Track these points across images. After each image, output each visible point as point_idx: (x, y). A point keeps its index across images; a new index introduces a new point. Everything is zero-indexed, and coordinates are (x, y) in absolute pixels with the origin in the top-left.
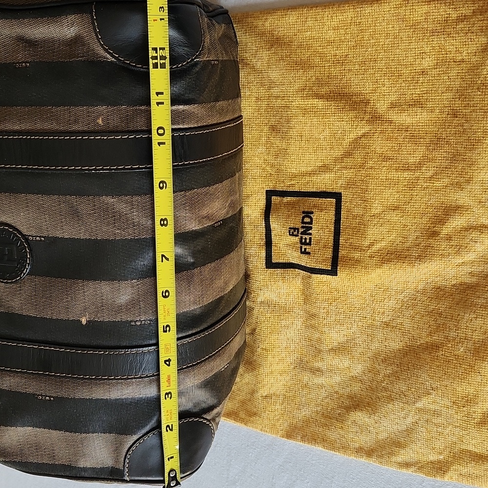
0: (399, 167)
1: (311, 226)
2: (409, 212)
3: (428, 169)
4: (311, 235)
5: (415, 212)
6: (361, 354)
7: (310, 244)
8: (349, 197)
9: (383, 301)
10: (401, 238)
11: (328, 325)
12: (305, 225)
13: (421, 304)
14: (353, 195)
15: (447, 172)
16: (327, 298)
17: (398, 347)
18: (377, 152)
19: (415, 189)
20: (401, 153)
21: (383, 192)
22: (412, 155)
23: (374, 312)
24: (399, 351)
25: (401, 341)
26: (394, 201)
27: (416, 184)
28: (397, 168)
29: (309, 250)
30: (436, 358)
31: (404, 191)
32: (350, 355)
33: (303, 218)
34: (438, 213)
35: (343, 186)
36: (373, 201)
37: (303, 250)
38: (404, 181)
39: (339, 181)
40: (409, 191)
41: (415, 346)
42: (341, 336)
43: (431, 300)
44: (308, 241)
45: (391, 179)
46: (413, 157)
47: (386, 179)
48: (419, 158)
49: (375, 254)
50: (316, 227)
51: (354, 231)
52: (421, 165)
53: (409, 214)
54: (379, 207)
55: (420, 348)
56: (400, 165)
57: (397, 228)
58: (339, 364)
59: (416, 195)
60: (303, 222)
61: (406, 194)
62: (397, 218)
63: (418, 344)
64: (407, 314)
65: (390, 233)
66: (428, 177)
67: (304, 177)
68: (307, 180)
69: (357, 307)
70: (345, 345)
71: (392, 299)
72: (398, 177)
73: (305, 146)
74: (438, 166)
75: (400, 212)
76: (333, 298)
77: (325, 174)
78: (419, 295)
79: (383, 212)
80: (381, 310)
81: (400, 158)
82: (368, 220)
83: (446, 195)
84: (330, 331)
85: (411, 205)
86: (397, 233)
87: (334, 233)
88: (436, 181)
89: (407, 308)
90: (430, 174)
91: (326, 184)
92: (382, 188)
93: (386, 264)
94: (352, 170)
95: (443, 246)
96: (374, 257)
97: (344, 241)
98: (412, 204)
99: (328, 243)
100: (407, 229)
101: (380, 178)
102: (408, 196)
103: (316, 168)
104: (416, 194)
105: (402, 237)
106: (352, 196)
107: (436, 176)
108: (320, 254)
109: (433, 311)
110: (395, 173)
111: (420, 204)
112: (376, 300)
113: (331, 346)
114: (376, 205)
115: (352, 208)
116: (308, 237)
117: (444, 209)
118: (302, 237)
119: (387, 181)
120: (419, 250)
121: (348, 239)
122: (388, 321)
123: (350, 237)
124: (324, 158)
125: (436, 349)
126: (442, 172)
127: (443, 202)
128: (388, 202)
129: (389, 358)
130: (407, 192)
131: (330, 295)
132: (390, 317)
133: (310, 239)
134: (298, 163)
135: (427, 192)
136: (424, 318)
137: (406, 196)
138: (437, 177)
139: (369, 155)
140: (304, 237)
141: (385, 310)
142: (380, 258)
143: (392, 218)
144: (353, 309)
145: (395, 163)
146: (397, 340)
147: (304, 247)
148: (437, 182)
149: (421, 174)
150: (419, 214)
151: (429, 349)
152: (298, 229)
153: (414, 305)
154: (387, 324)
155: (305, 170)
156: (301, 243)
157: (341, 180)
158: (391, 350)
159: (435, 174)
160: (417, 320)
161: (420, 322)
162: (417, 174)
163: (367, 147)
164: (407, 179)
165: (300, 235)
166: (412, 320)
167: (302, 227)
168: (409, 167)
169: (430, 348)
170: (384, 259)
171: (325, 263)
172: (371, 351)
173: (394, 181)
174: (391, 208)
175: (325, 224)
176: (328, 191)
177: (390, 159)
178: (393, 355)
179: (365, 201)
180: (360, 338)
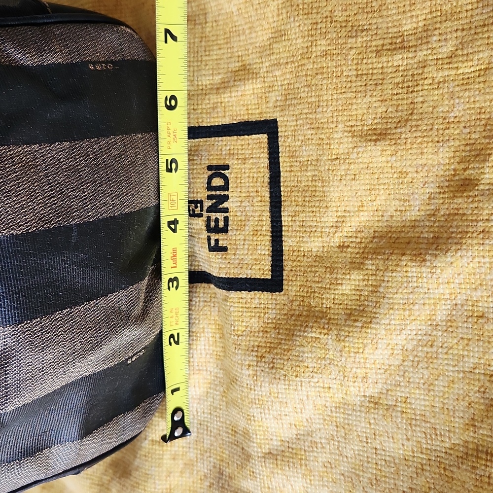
0: (383, 45)
1: (226, 193)
2: (409, 141)
3: (444, 37)
4: (227, 212)
5: (420, 140)
6: (327, 466)
7: (225, 230)
8: (291, 126)
9: (361, 351)
10: (397, 203)
11: (257, 402)
12: (213, 193)
13: (446, 353)
14: (297, 121)
15: (486, 35)
16: (257, 344)
17: (401, 452)
18: (335, 19)
19: (420, 88)
20: (385, 13)
21: (352, 104)
22: (409, 15)
23: (344, 377)
24: (404, 462)
25: (408, 440)
26: (375, 121)
27: (420, 77)
28: (380, 48)
29: (225, 242)
30: (487, 480)
31: (395, 97)
32: (304, 467)
33: (210, 179)
34: (473, 136)
35: (278, 104)
36: (333, 126)
37: (213, 243)
38: (394, 75)
39: (270, 94)
40: (405, 96)
41: (441, 452)
42: (285, 426)
43: (467, 345)
44: (221, 224)
45: (367, 74)
46: (412, 17)
47: (357, 76)
48: (424, 17)
49: (350, 240)
50: (235, 194)
51: (305, 197)
52: (429, 33)
53: (409, 146)
54: (346, 139)
55: (451, 455)
56: (386, 41)
57: (386, 181)
58: (284, 486)
59: (423, 102)
60: (210, 188)
61: (400, 102)
62: (384, 159)
63: (447, 445)
64: (416, 377)
65: (373, 192)
66: (445, 56)
67: (207, 97)
68: (212, 101)
69: (310, 365)
70: (294, 446)
71: (380, 346)
72: (382, 68)
73: (211, 34)
74: (466, 27)
75: (389, 145)
76: (268, 345)
77: (245, 85)
78: (440, 333)
79: (353, 148)
80: (359, 371)
81: (385, 25)
82: (329, 170)
83: (487, 90)
84: (263, 415)
85: (411, 126)
86: (388, 192)
87: (271, 203)
88: (463, 62)
89: (416, 364)
90: (447, 49)
91: (247, 105)
92: (349, 95)
93: (371, 259)
94: (289, 66)
95: (487, 212)
96: (348, 246)
97: (290, 219)
98: (414, 123)
99: (262, 226)
100: (405, 180)
101: (345, 74)
102: (406, 107)
103: (229, 75)
104: (421, 99)
105: (400, 200)
106: (295, 123)
107: (462, 49)
108: (248, 249)
109: (474, 369)
110: (375, 60)
111: (431, 121)
112: (347, 349)
113: (267, 446)
114: (340, 135)
115: (297, 148)
116: (220, 216)
117: (486, 125)
118: (209, 218)
119: (359, 78)
120: (437, 224)
121: (296, 214)
122: (376, 395)
123: (300, 209)
124: (244, 53)
125: (487, 460)
126: (476, 37)
127: (481, 108)
128: (363, 125)
129: (386, 477)
130: (403, 99)
131: (262, 337)
132: (380, 386)
133: (226, 219)
134: (196, 68)
135: (446, 90)
136: (457, 386)
137: (400, 108)
138: (465, 52)
139: (319, 26)
140: (214, 218)
141: (368, 371)
142: (360, 248)
143: (374, 160)
144: (302, 370)
145: (374, 37)
146: (400, 436)
147: (214, 237)
148: (465, 64)
149: (430, 51)
150: (430, 144)
151: (470, 458)
152: (201, 202)
153: (430, 359)
154: (375, 403)
155: (208, 82)
156: (209, 229)
157: (273, 94)
158: (388, 458)
159: (460, 46)
160: (439, 392)
161: (447, 396)
162: (421, 54)
163: (315, 11)
164: (401, 68)
165: (205, 214)
166: (429, 391)
167: (210, 197)
168: (403, 41)
169: (472, 455)
170: (367, 251)
171: (258, 267)
172: (345, 459)
173: (374, 77)
174: (369, 138)
175: (253, 187)
176: (253, 118)
177: (362, 31)
178: (392, 470)
179: (318, 128)
180: (322, 431)
